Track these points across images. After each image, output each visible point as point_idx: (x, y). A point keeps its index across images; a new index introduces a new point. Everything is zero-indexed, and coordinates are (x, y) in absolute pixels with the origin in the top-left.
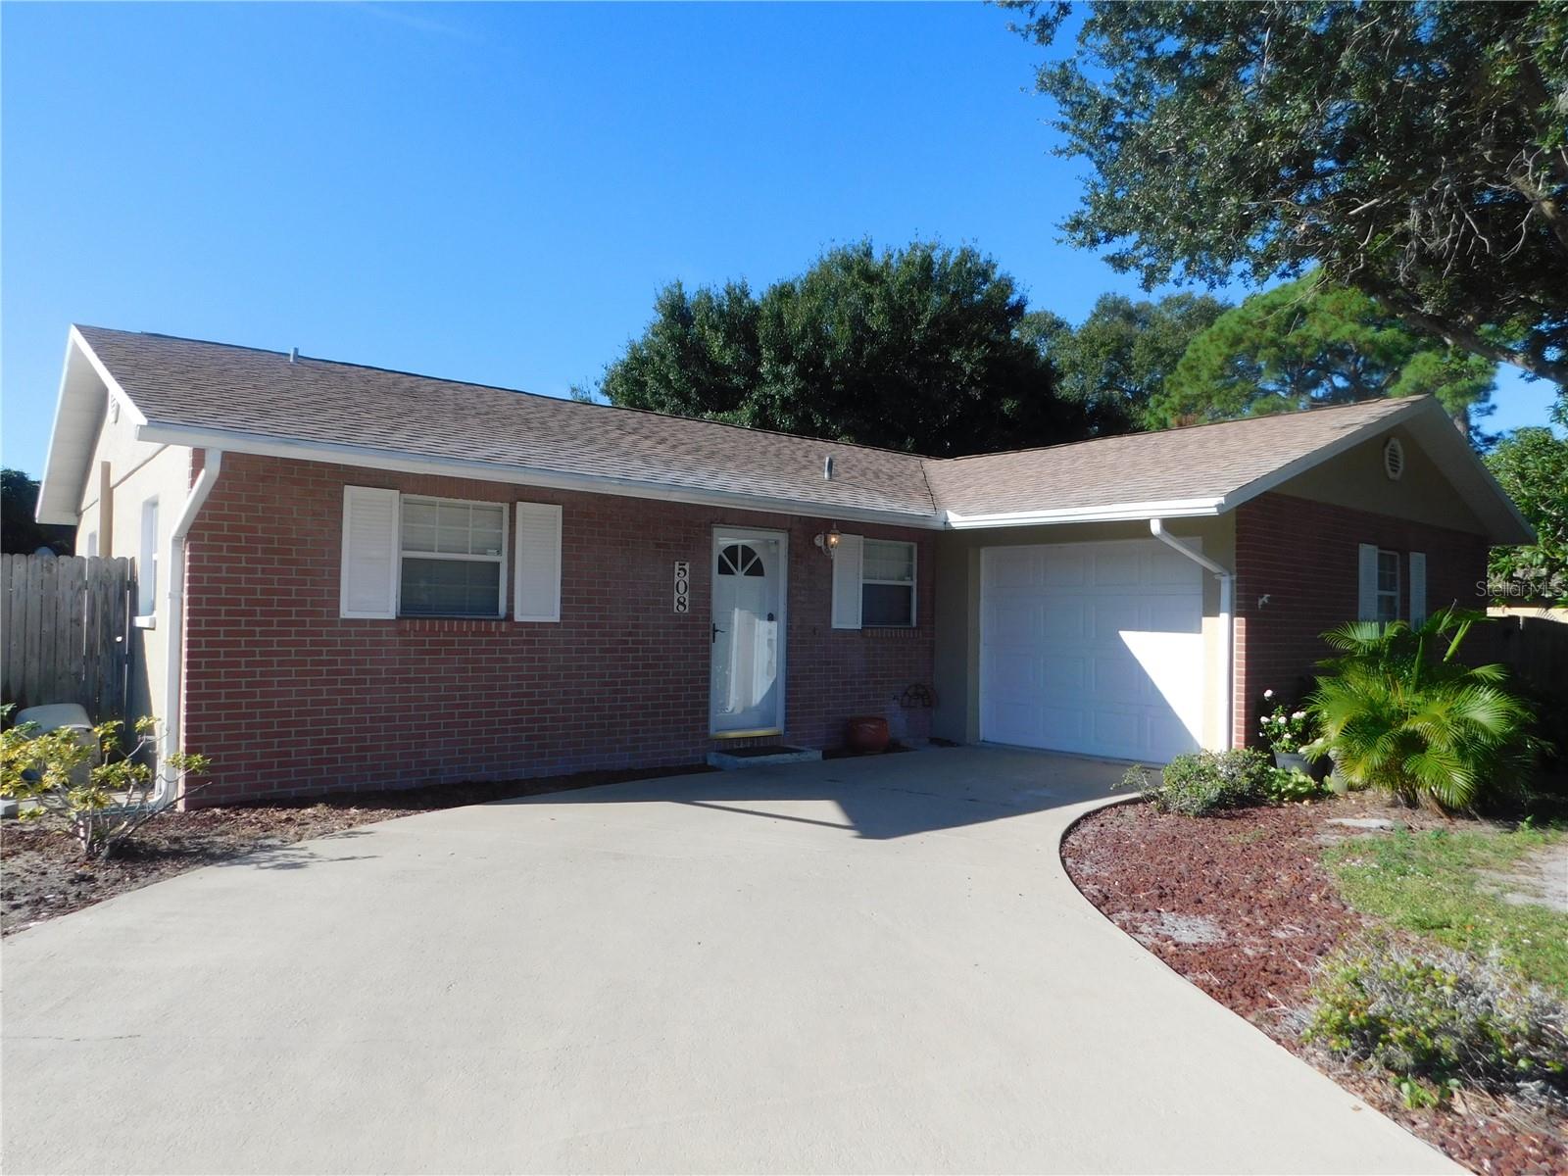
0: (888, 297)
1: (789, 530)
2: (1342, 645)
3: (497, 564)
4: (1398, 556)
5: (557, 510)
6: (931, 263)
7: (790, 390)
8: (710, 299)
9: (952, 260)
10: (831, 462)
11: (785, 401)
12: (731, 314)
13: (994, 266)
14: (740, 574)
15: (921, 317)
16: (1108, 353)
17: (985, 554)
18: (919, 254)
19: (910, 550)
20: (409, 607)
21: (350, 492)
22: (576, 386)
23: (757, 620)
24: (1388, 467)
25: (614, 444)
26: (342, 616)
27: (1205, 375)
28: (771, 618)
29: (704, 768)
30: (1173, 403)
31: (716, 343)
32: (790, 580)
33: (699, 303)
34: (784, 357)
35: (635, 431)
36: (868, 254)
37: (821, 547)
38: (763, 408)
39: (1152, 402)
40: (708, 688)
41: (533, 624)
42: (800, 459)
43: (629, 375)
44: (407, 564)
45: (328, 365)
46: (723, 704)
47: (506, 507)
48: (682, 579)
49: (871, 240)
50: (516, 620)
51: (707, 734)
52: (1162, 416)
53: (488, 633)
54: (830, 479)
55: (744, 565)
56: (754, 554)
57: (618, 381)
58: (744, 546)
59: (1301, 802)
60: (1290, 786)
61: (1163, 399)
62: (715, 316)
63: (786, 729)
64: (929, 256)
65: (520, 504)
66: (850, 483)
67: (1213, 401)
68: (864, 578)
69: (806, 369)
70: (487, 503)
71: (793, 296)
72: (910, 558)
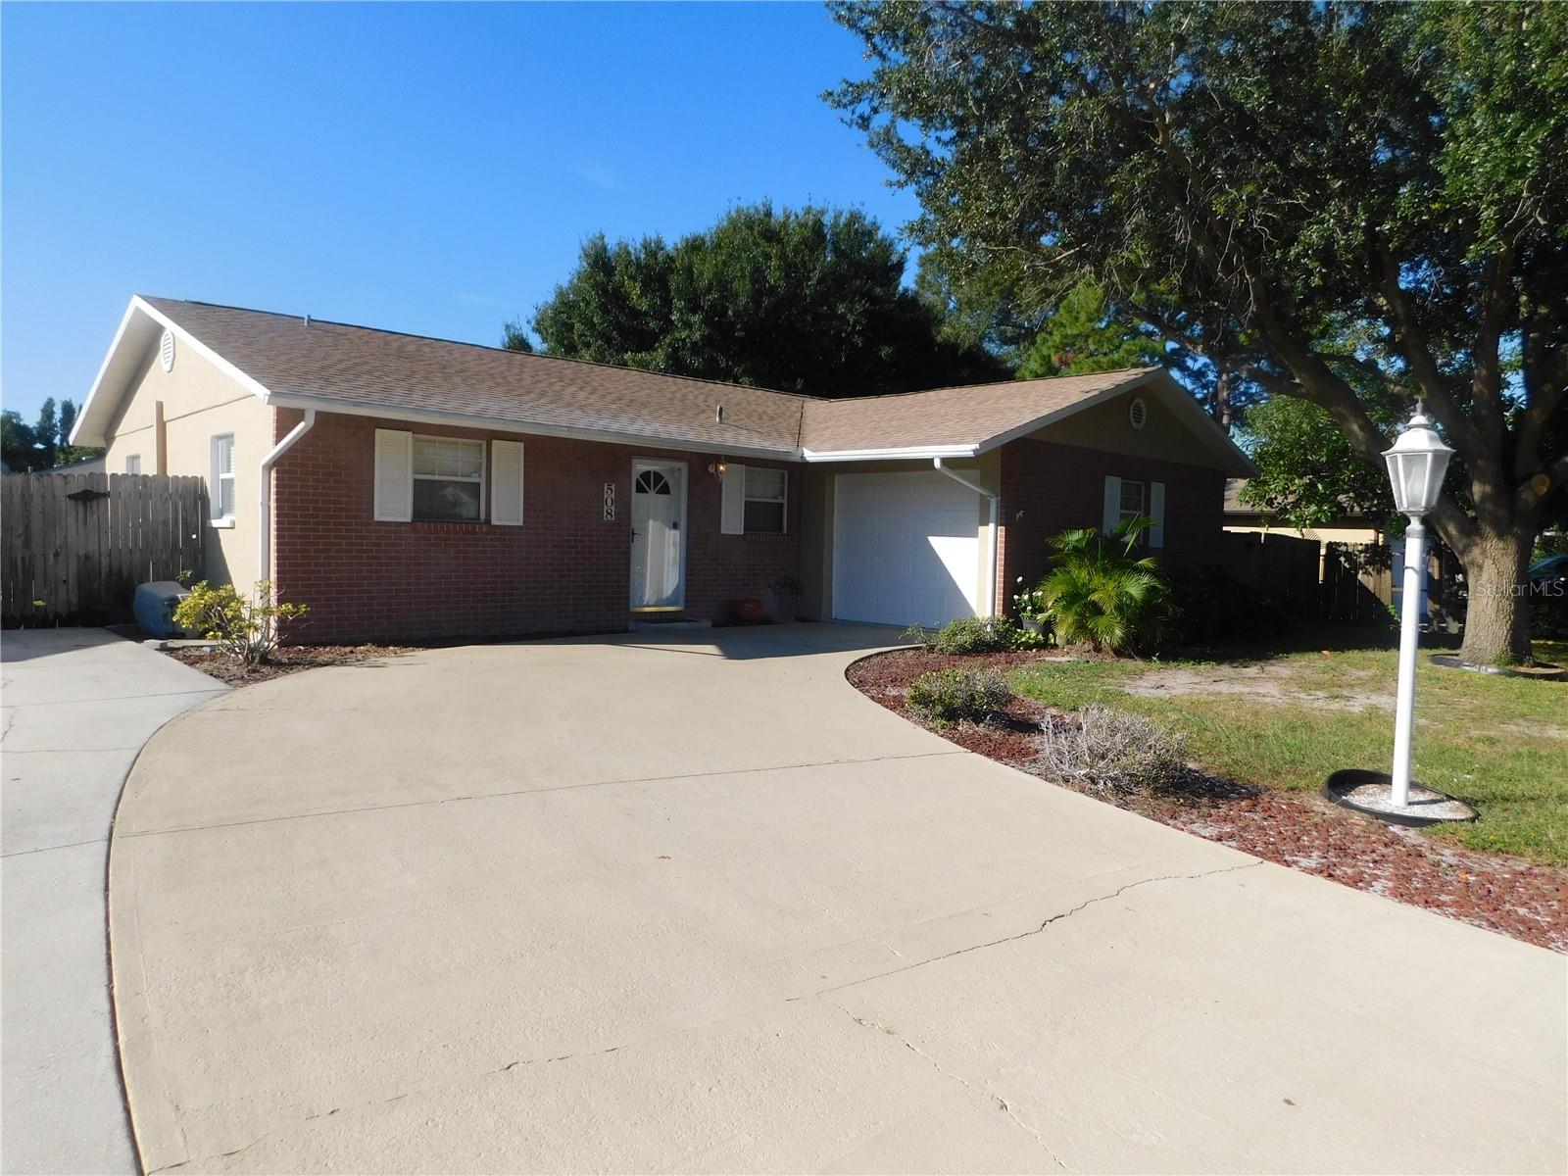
0: (783, 257)
1: (689, 461)
3: (479, 484)
4: (1143, 484)
5: (521, 446)
6: (822, 225)
7: (697, 336)
8: (629, 253)
9: (842, 220)
10: (721, 409)
11: (694, 345)
12: (646, 266)
13: (879, 228)
14: (652, 493)
15: (811, 275)
17: (837, 478)
18: (812, 217)
19: (783, 475)
20: (418, 514)
21: (380, 435)
22: (509, 323)
23: (667, 529)
24: (1132, 420)
25: (558, 396)
26: (376, 519)
27: (1083, 317)
28: (675, 526)
29: (626, 631)
30: (1055, 341)
31: (635, 290)
32: (689, 497)
33: (619, 255)
34: (694, 308)
35: (572, 383)
36: (768, 214)
37: (712, 474)
38: (676, 350)
39: (1039, 339)
40: (628, 587)
41: (504, 527)
42: (700, 404)
43: (557, 318)
44: (416, 482)
45: (331, 327)
46: (641, 597)
47: (484, 444)
48: (609, 496)
49: (771, 202)
50: (493, 523)
51: (628, 608)
52: (1045, 352)
53: (474, 532)
54: (721, 423)
55: (655, 486)
56: (663, 478)
57: (547, 323)
58: (655, 472)
59: (1031, 650)
60: (1023, 639)
61: (1047, 336)
62: (632, 269)
63: (686, 607)
64: (820, 220)
65: (494, 441)
66: (736, 425)
67: (1090, 341)
68: (746, 496)
69: (713, 317)
70: (471, 441)
71: (703, 249)
72: (783, 482)
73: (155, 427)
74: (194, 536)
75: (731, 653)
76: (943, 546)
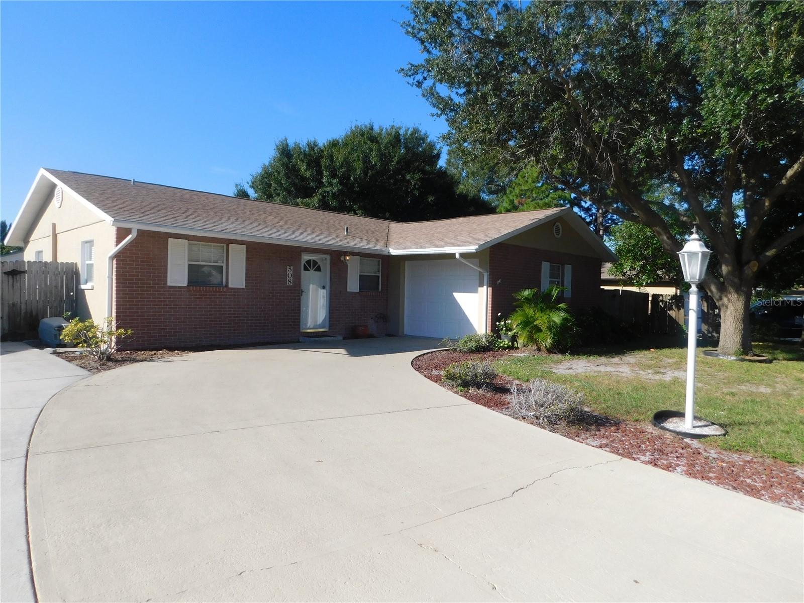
0: (379, 150)
1: (331, 254)
2: (518, 297)
3: (222, 267)
4: (561, 266)
5: (244, 247)
6: (399, 135)
7: (335, 190)
8: (300, 148)
9: (409, 132)
10: (347, 228)
11: (334, 194)
12: (310, 155)
13: (428, 137)
14: (312, 271)
15: (393, 159)
16: (489, 168)
17: (407, 265)
18: (394, 130)
19: (379, 262)
20: (190, 282)
21: (170, 240)
22: (238, 183)
23: (319, 289)
24: (555, 233)
25: (263, 221)
26: (168, 285)
27: (530, 181)
28: (324, 288)
29: (299, 342)
30: (516, 193)
31: (303, 167)
32: (331, 273)
33: (295, 149)
34: (333, 175)
35: (271, 214)
36: (372, 129)
37: (343, 261)
38: (324, 197)
39: (508, 192)
40: (299, 319)
41: (235, 288)
42: (336, 225)
43: (263, 181)
44: (190, 266)
46: (306, 324)
47: (225, 246)
48: (290, 272)
49: (373, 122)
50: (229, 287)
51: (299, 330)
52: (511, 198)
53: (219, 292)
54: (347, 235)
55: (310, 267)
56: (317, 263)
57: (258, 183)
58: (313, 260)
59: (505, 350)
60: (501, 345)
61: (512, 190)
62: (302, 156)
63: (329, 329)
64: (398, 132)
65: (230, 245)
66: (355, 235)
67: (533, 193)
68: (360, 272)
69: (343, 180)
70: (218, 244)
71: (338, 146)
72: (379, 265)
73: (51, 236)
74: (72, 294)
75: (353, 353)
76: (461, 298)
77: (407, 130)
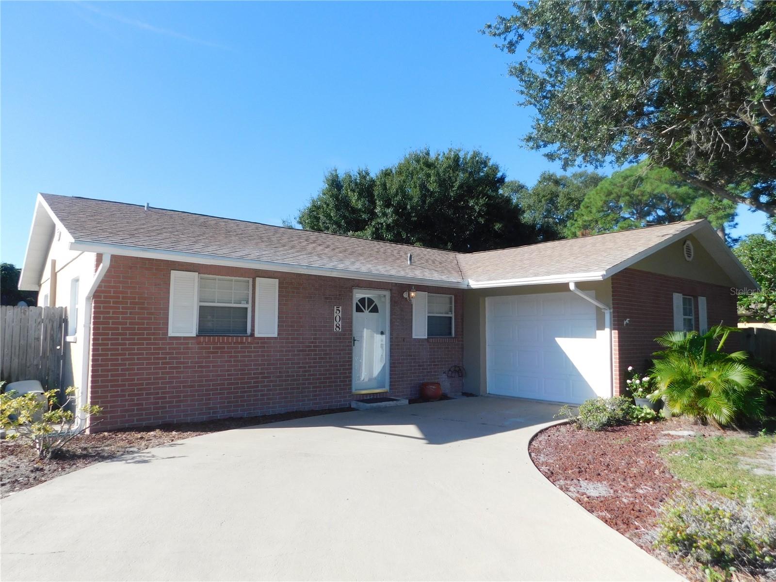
0: (438, 174)
1: (391, 290)
3: (246, 309)
4: (693, 299)
5: (276, 281)
6: (459, 158)
7: (390, 220)
8: (350, 176)
9: (469, 157)
10: (411, 256)
11: (388, 226)
12: (361, 184)
13: (489, 159)
14: (366, 312)
15: (454, 184)
16: (546, 200)
17: (488, 301)
18: (453, 153)
19: (451, 298)
20: (202, 331)
21: (174, 274)
22: (285, 220)
23: (375, 334)
24: (686, 255)
25: (303, 249)
26: (169, 335)
27: (594, 210)
28: (382, 333)
29: (349, 409)
30: (579, 224)
31: (354, 198)
32: (391, 315)
33: (345, 179)
34: (388, 204)
35: (314, 242)
36: (428, 154)
37: (406, 298)
38: (377, 229)
39: (568, 224)
41: (263, 338)
42: (396, 255)
43: (311, 214)
44: (202, 309)
45: (164, 211)
46: (359, 377)
47: (251, 280)
48: (338, 315)
49: (429, 148)
50: (256, 336)
51: (351, 392)
52: (574, 231)
53: (242, 343)
54: (411, 264)
55: (368, 308)
56: (373, 302)
57: (306, 217)
58: (368, 298)
59: (649, 423)
60: (643, 415)
61: (574, 222)
62: (353, 185)
63: (390, 389)
64: (458, 154)
65: (257, 279)
66: (419, 265)
67: (599, 223)
68: (428, 313)
69: (398, 210)
70: (242, 278)
71: (391, 175)
72: (451, 303)
73: (50, 276)
74: (58, 347)
76: (565, 344)
77: (466, 154)
